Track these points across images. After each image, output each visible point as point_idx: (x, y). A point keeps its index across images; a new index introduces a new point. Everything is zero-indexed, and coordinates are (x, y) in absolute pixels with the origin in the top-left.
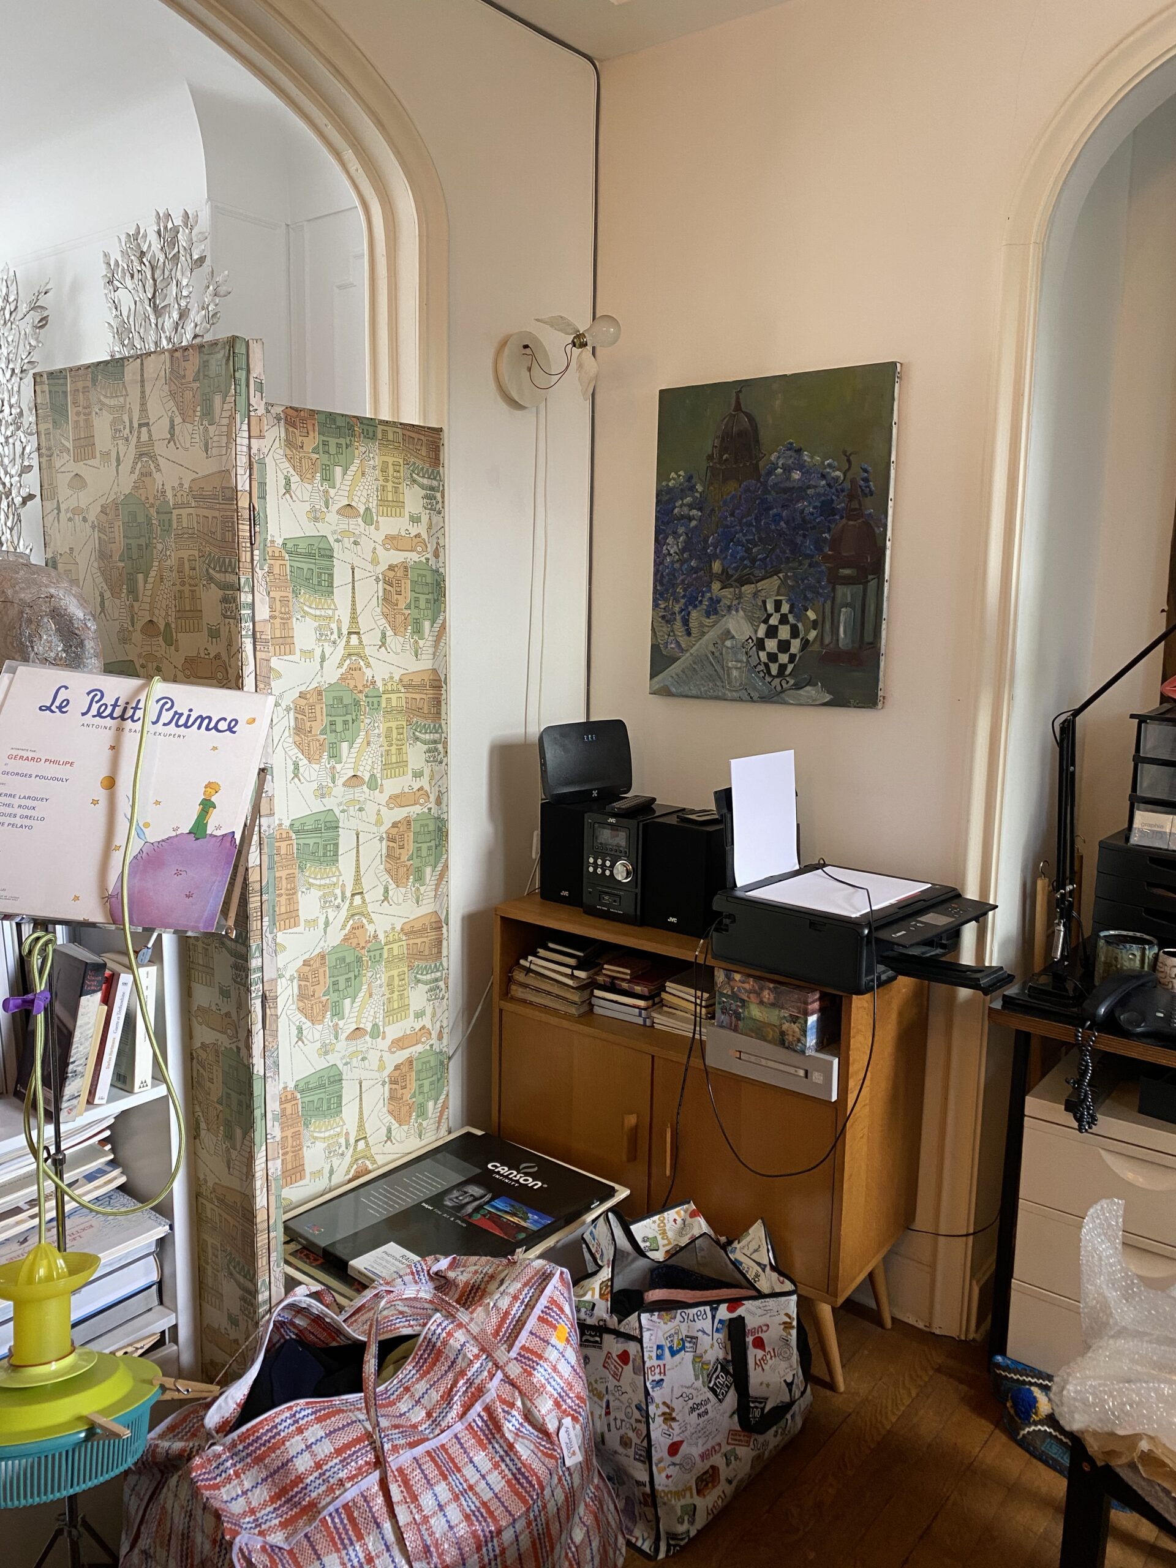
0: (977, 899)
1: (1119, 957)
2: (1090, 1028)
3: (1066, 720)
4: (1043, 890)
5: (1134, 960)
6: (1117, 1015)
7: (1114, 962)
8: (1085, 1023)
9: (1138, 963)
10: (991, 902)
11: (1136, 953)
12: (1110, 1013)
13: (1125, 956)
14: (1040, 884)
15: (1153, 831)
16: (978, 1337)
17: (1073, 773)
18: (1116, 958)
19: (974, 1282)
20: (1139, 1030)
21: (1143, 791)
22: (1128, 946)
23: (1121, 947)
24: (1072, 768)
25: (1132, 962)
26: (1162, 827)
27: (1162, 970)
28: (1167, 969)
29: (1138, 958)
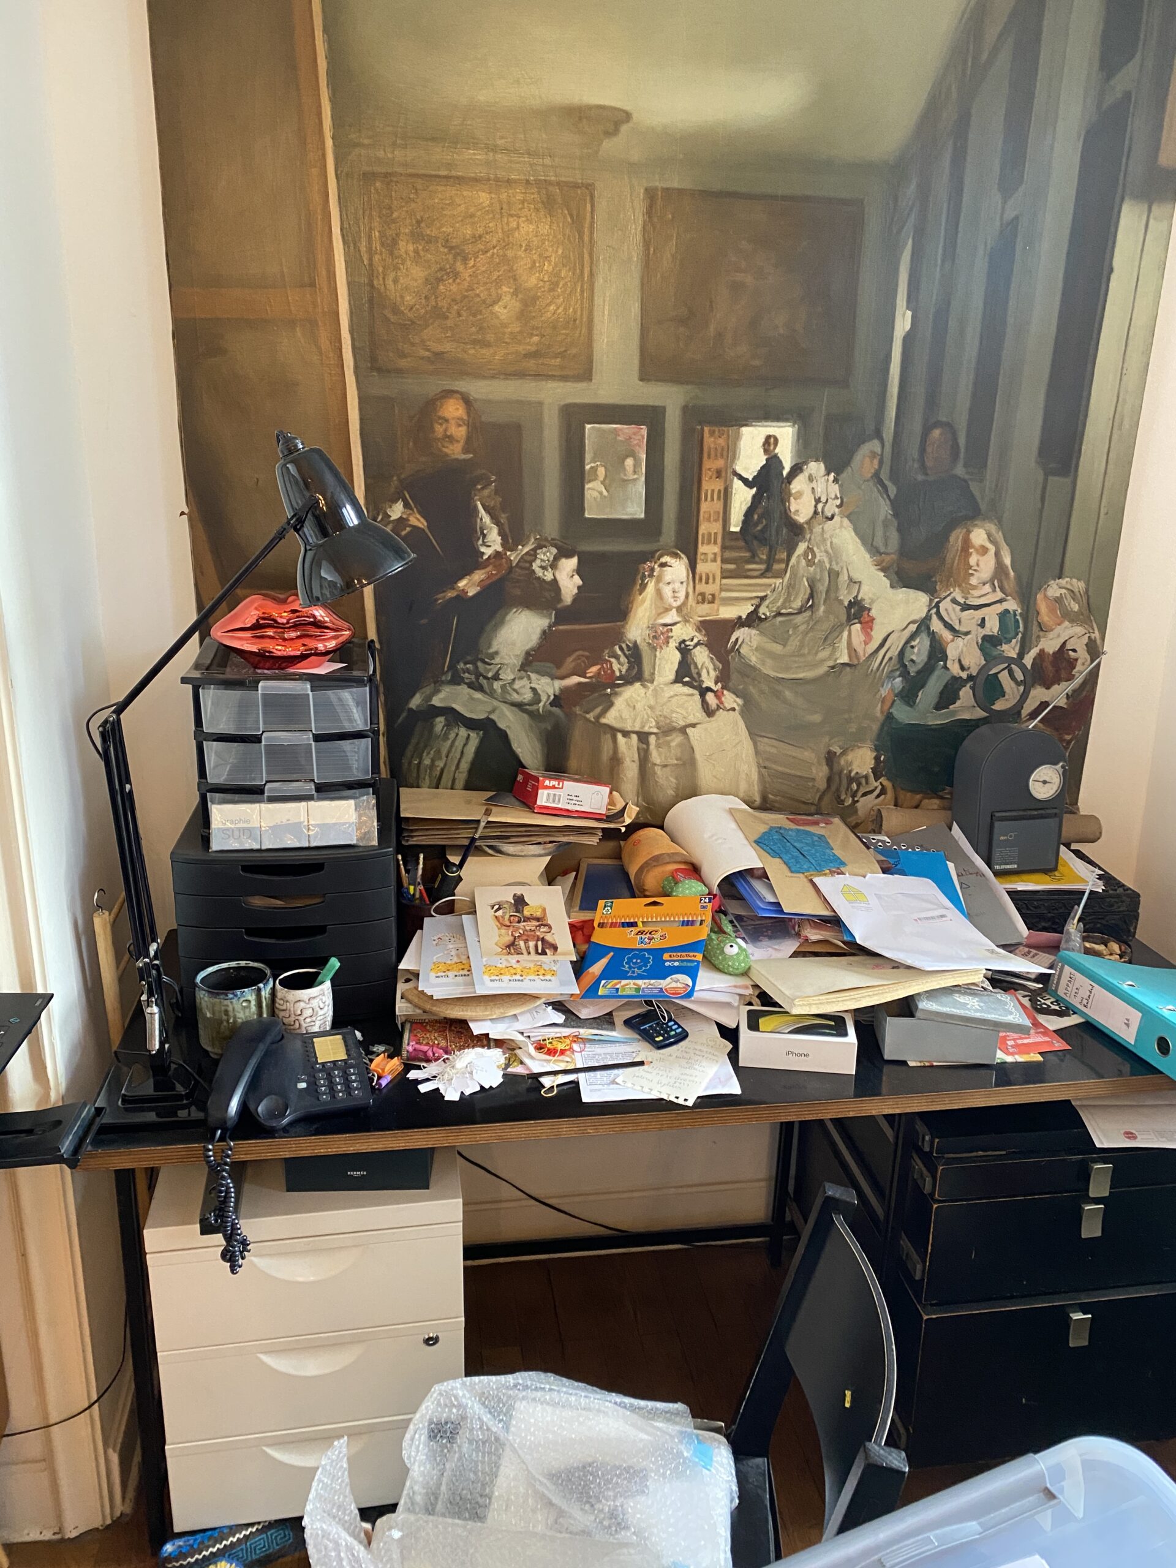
0: (17, 990)
1: (230, 1008)
2: (222, 1139)
3: (106, 722)
4: (105, 930)
5: (248, 1007)
6: (252, 1107)
7: (225, 1017)
8: (215, 1134)
9: (253, 1008)
10: (40, 990)
11: (249, 998)
12: (244, 1106)
13: (237, 1006)
14: (101, 922)
15: (239, 829)
16: (128, 1509)
17: (131, 791)
18: (226, 1012)
19: (110, 1451)
20: (285, 1121)
21: (214, 776)
22: (238, 992)
23: (231, 996)
24: (128, 787)
25: (247, 1011)
26: (247, 821)
27: (284, 1007)
28: (290, 1006)
29: (253, 1003)
